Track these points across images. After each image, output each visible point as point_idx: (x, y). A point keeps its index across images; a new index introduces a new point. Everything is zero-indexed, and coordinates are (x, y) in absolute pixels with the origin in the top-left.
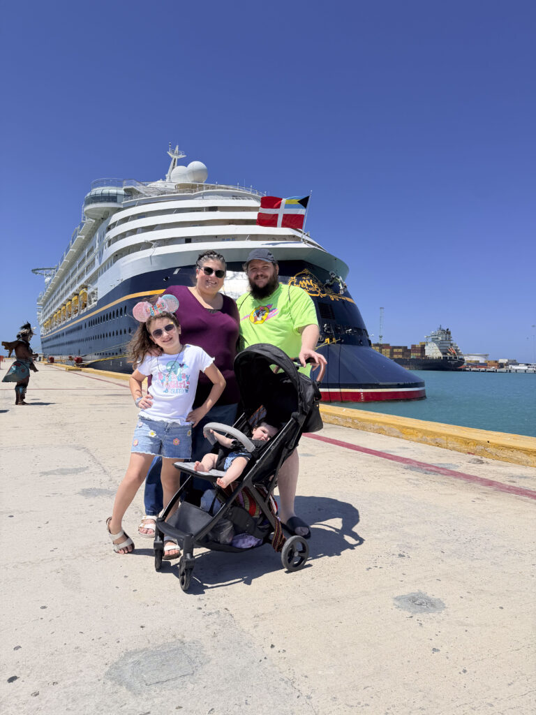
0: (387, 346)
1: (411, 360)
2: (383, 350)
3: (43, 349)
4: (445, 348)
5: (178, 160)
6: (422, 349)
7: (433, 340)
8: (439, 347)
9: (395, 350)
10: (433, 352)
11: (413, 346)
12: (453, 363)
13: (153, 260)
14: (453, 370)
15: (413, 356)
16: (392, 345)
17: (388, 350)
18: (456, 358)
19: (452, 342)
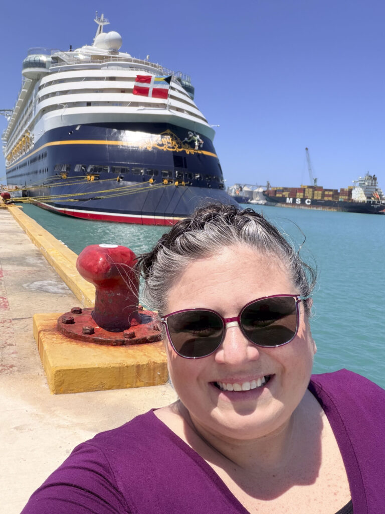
0: (320, 188)
1: (339, 202)
2: (316, 192)
3: (7, 178)
4: (369, 193)
5: (104, 26)
6: (350, 193)
7: (360, 185)
8: (365, 191)
9: (326, 193)
10: (359, 196)
11: (342, 190)
12: (376, 206)
13: (63, 118)
14: (376, 213)
15: (342, 198)
16: (325, 188)
17: (320, 192)
18: (379, 202)
19: (377, 188)
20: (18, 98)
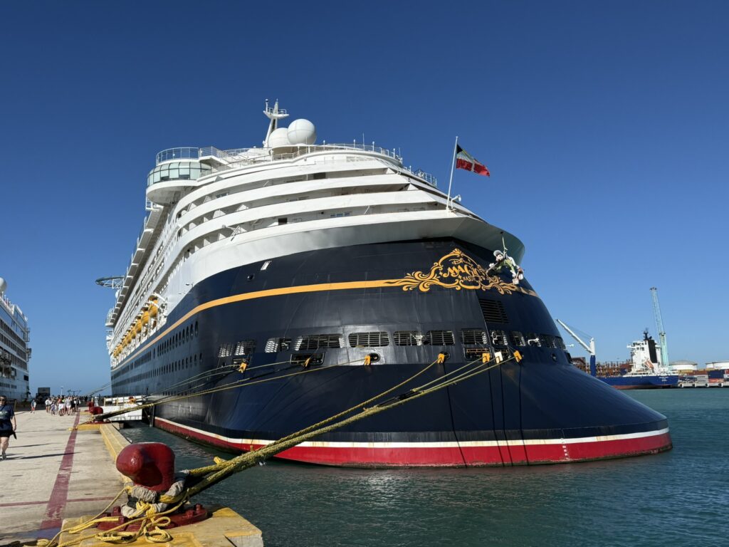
5: (278, 120)
20: (136, 248)
